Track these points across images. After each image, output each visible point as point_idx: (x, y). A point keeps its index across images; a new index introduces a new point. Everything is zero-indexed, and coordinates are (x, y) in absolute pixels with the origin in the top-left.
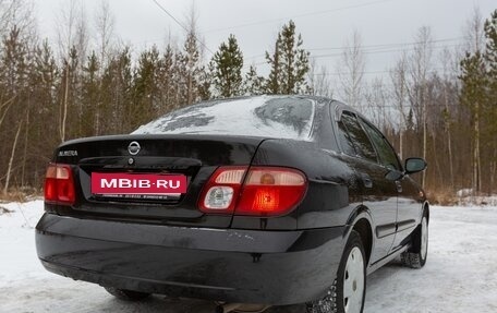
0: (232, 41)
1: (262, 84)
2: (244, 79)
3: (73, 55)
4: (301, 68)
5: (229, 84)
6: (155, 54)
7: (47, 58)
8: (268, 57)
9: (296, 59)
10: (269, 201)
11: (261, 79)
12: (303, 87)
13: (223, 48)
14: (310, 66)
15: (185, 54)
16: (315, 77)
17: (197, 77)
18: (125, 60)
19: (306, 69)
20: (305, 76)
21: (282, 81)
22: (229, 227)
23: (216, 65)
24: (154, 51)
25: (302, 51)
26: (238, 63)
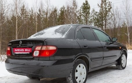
0: (86, 2)
1: (97, 14)
2: (91, 13)
3: (40, 11)
4: (109, 7)
5: (87, 15)
6: (64, 8)
7: (32, 12)
8: (98, 5)
9: (107, 5)
10: (48, 53)
11: (97, 12)
12: (110, 14)
13: (84, 4)
14: (112, 7)
15: (73, 7)
16: (114, 10)
17: (77, 13)
18: (55, 11)
19: (111, 8)
20: (111, 10)
21: (104, 12)
22: (39, 60)
23: (82, 9)
24: (64, 7)
25: (109, 2)
26: (89, 8)
